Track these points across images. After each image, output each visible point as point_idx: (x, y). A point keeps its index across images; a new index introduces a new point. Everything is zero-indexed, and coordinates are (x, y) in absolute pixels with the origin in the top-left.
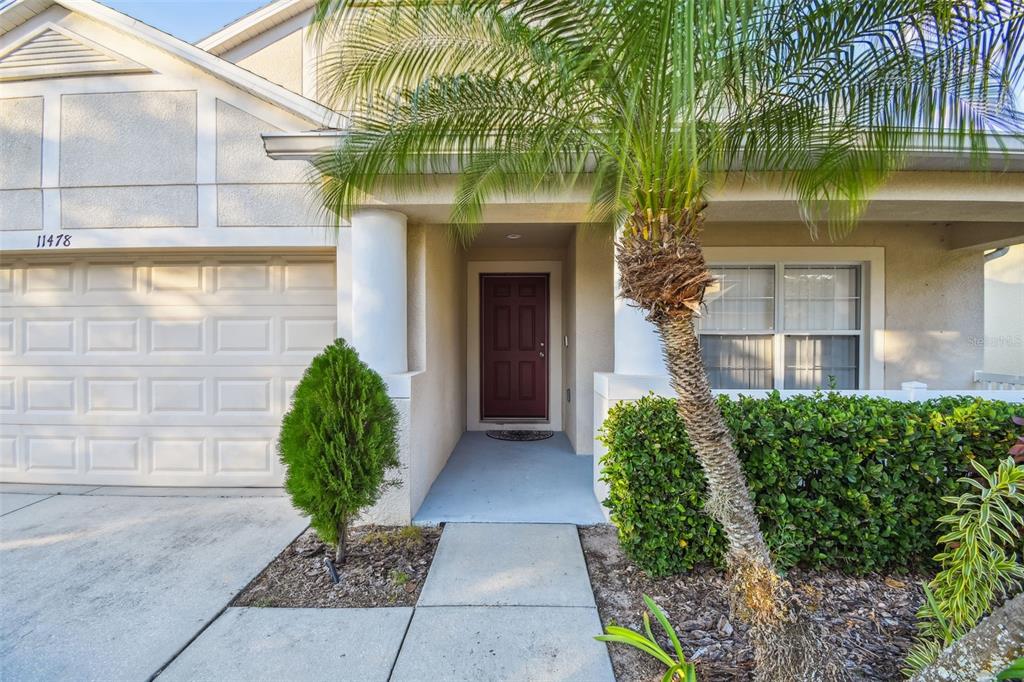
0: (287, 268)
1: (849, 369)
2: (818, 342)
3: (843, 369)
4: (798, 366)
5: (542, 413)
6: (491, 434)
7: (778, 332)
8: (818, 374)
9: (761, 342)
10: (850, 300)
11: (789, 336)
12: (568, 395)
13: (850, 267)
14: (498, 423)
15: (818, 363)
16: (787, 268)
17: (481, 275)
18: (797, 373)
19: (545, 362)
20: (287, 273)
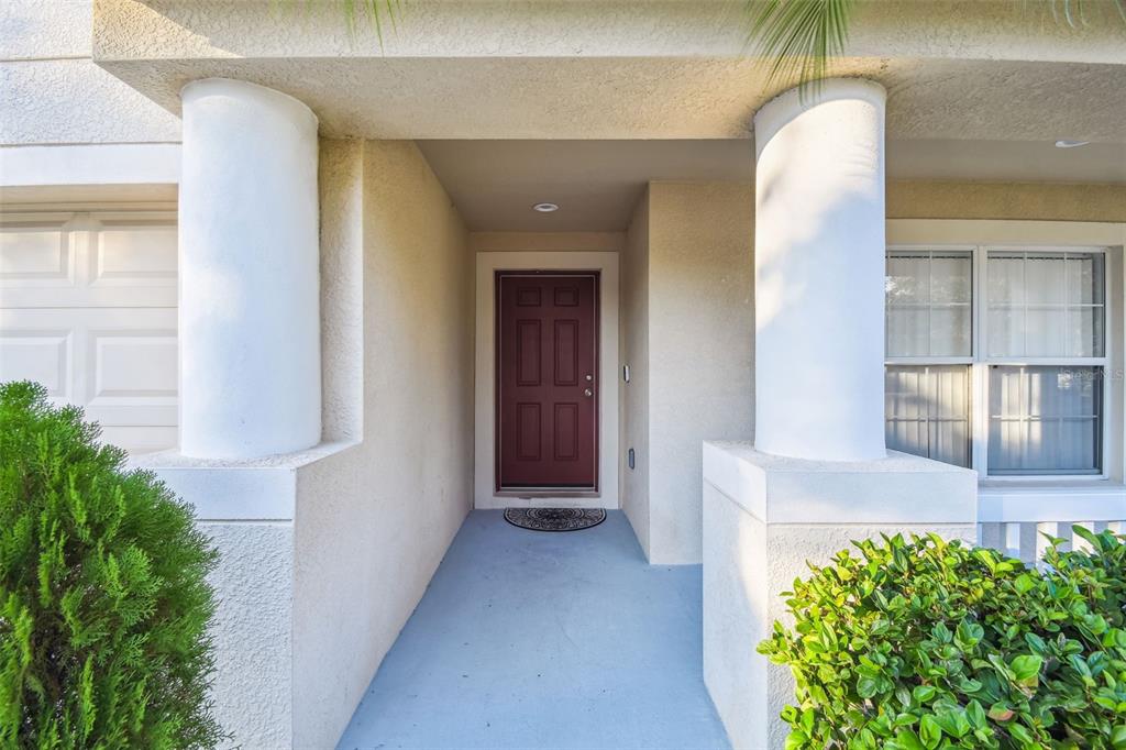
0: (101, 235)
1: (1083, 421)
2: (1036, 377)
3: (1074, 420)
4: (1004, 416)
5: (588, 479)
6: (511, 516)
7: (978, 361)
8: (1037, 427)
9: (947, 378)
10: (1083, 310)
11: (995, 367)
12: (631, 458)
13: (1085, 257)
14: (521, 497)
15: (1035, 411)
16: (993, 256)
17: (498, 274)
18: (1004, 426)
19: (594, 402)
20: (101, 245)
